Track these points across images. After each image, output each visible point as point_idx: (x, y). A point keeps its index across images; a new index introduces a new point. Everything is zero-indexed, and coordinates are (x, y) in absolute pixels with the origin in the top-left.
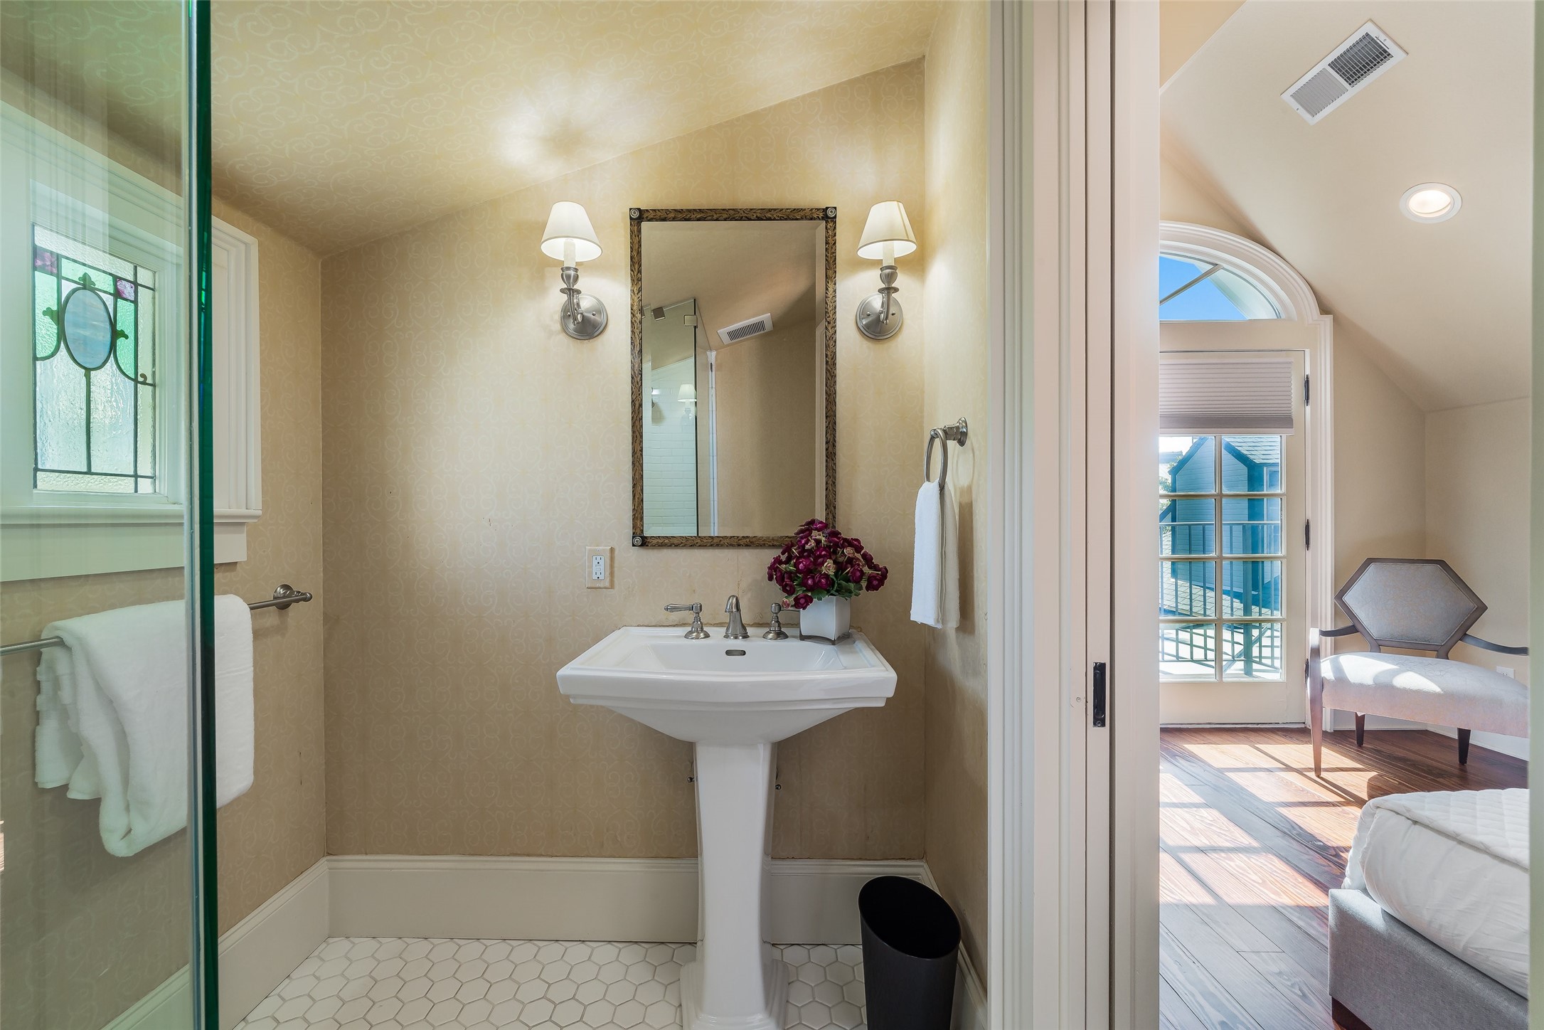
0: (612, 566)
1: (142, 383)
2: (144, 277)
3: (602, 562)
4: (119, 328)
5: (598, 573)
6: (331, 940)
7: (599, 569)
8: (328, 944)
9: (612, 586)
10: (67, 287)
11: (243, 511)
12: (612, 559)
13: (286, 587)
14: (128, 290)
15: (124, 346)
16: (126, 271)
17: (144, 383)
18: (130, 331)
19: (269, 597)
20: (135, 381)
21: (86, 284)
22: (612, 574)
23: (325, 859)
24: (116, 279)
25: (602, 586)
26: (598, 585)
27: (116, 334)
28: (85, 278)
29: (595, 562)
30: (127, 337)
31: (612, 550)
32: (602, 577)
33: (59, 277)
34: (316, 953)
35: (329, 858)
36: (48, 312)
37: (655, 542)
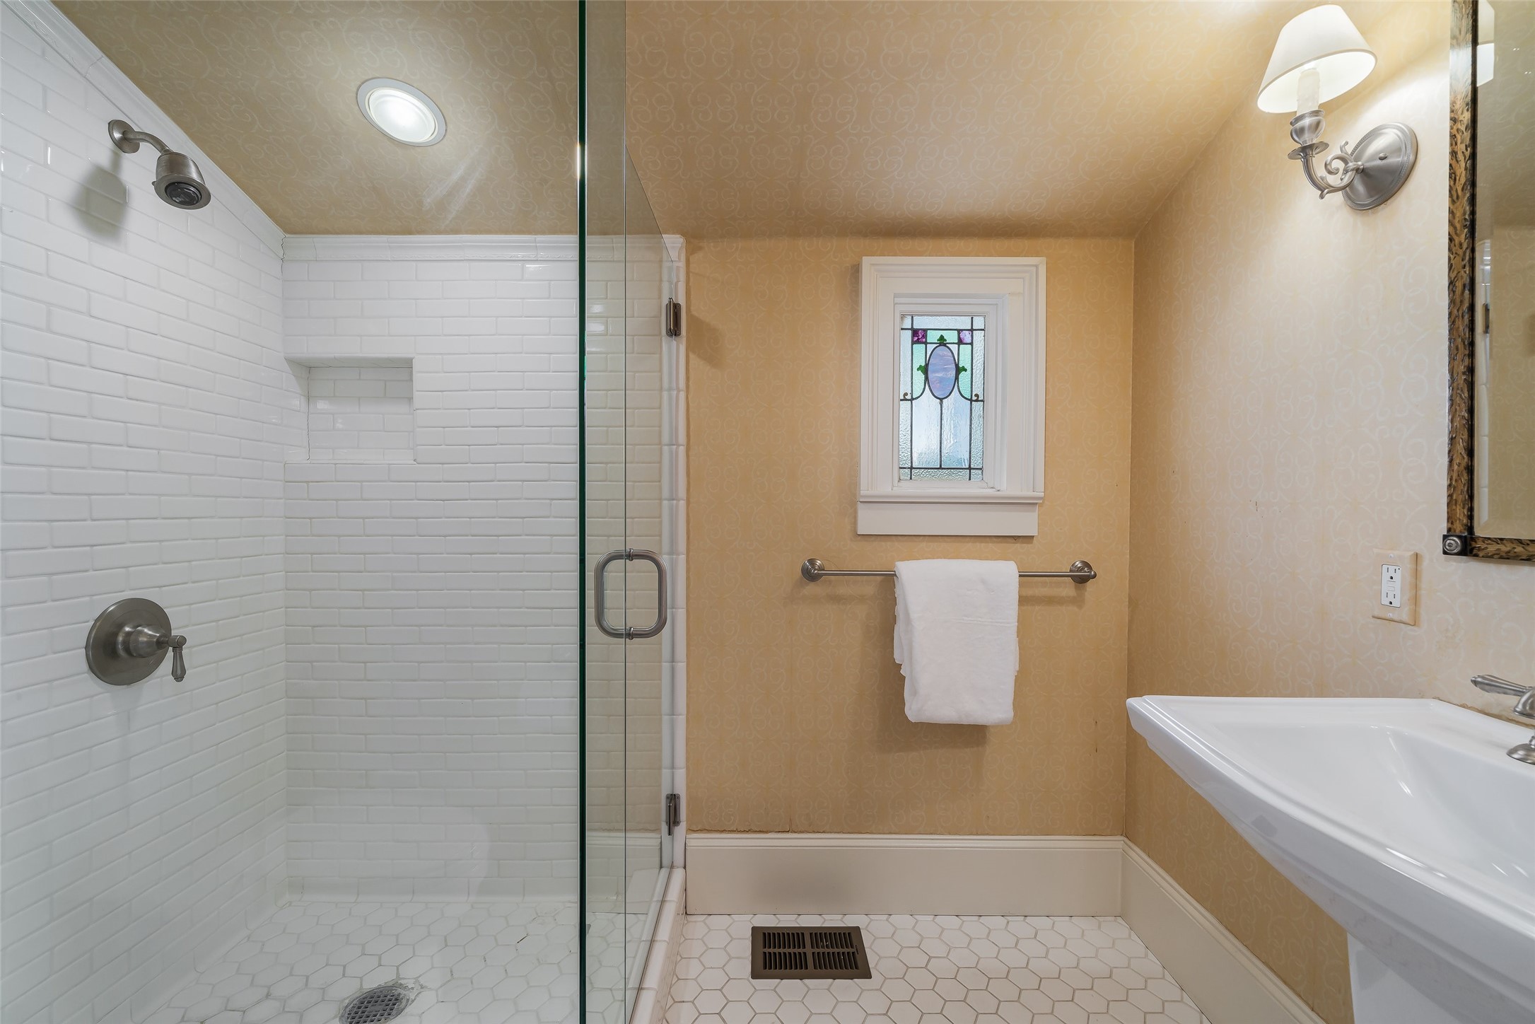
0: (1416, 587)
1: (975, 401)
2: (978, 323)
3: (1397, 577)
4: (961, 366)
5: (1391, 596)
6: (1119, 919)
7: (1393, 588)
8: (1115, 921)
9: (1415, 623)
10: (930, 347)
11: (1031, 494)
12: (1416, 573)
13: (1086, 564)
14: (966, 337)
15: (964, 377)
16: (964, 323)
17: (977, 401)
18: (968, 367)
19: (1066, 569)
20: (971, 400)
21: (942, 342)
22: (1416, 600)
23: (1122, 838)
24: (959, 331)
25: (1395, 617)
26: (1390, 615)
27: (959, 370)
28: (942, 338)
29: (1386, 577)
30: (966, 370)
31: (1417, 557)
32: (1396, 603)
33: (926, 343)
34: (1101, 919)
35: (1126, 839)
36: (920, 368)
37: (1492, 548)
